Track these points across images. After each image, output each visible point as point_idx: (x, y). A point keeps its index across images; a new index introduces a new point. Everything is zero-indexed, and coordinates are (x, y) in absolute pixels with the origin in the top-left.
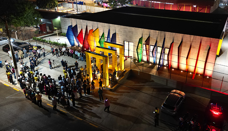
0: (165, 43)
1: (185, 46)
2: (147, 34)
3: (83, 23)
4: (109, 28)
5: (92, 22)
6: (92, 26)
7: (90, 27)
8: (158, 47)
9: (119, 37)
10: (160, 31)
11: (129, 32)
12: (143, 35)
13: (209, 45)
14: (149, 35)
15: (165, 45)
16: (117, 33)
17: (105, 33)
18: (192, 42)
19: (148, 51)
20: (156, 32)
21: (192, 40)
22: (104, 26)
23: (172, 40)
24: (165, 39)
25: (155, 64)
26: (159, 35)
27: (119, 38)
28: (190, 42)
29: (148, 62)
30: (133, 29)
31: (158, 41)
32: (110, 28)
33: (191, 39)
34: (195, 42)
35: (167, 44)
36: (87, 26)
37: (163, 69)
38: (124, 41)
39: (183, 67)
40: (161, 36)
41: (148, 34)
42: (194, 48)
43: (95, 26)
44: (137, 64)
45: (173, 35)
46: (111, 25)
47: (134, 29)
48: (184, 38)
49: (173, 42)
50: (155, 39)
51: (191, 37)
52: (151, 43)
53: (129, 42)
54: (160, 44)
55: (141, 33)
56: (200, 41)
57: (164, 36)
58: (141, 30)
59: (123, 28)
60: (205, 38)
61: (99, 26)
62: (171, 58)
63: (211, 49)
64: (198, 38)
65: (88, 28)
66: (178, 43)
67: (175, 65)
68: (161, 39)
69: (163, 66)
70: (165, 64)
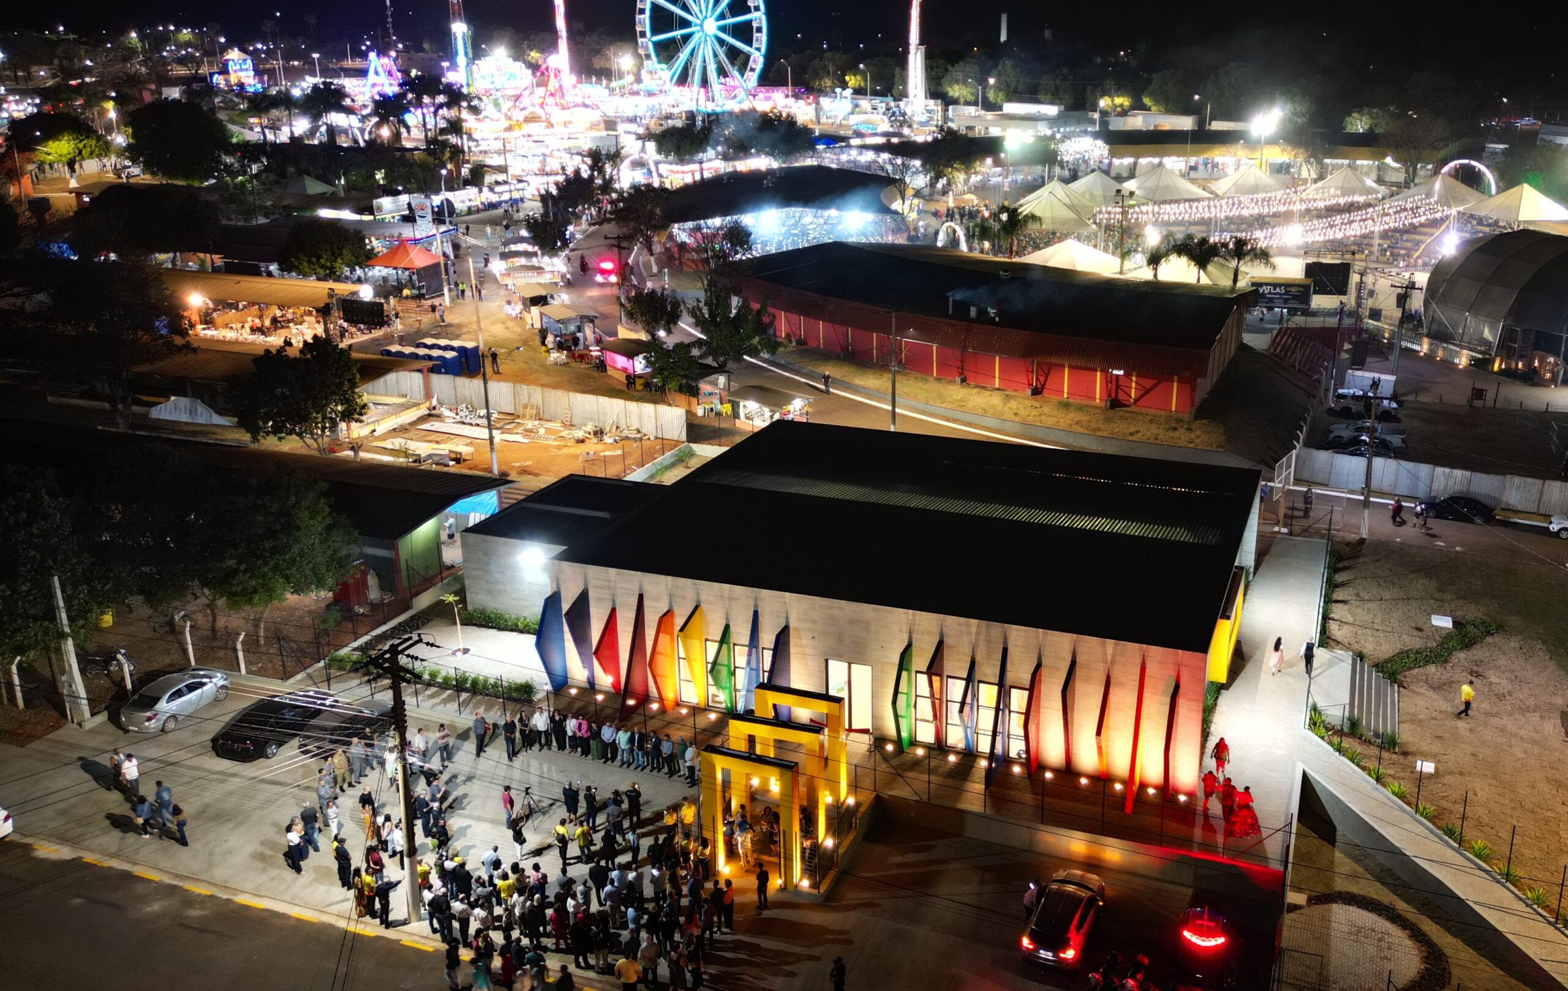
0: (1009, 667)
1: (1088, 680)
2: (929, 633)
3: (620, 585)
4: (756, 606)
5: (669, 580)
6: (670, 596)
7: (657, 599)
8: (980, 682)
9: (804, 642)
10: (984, 622)
11: (853, 622)
12: (914, 636)
13: (1174, 674)
14: (942, 636)
15: (1011, 676)
16: (792, 625)
17: (732, 628)
18: (1113, 662)
19: (940, 699)
20: (968, 625)
21: (1109, 658)
22: (731, 599)
23: (1036, 656)
24: (1005, 651)
25: (969, 755)
26: (982, 637)
27: (802, 646)
28: (1105, 662)
29: (940, 747)
30: (868, 611)
31: (978, 658)
32: (760, 604)
33: (1105, 654)
34: (1124, 665)
35: (1020, 671)
36: (641, 597)
37: (1009, 774)
38: (827, 661)
39: (1087, 759)
40: (988, 641)
41: (937, 630)
42: (1121, 685)
43: (684, 597)
44: (895, 762)
45: (1038, 638)
46: (765, 593)
47: (874, 610)
48: (1079, 650)
49: (1039, 666)
50: (968, 651)
51: (1104, 645)
52: (949, 667)
53: (850, 664)
54: (989, 669)
55: (905, 628)
56: (1139, 661)
57: (1001, 641)
58: (903, 616)
59: (821, 607)
60: (1156, 653)
61: (703, 598)
62: (1038, 729)
63: (1181, 690)
64: (1132, 650)
65: (647, 603)
66: (1058, 669)
67: (1053, 752)
68: (989, 653)
69: (1006, 761)
70: (1013, 754)
